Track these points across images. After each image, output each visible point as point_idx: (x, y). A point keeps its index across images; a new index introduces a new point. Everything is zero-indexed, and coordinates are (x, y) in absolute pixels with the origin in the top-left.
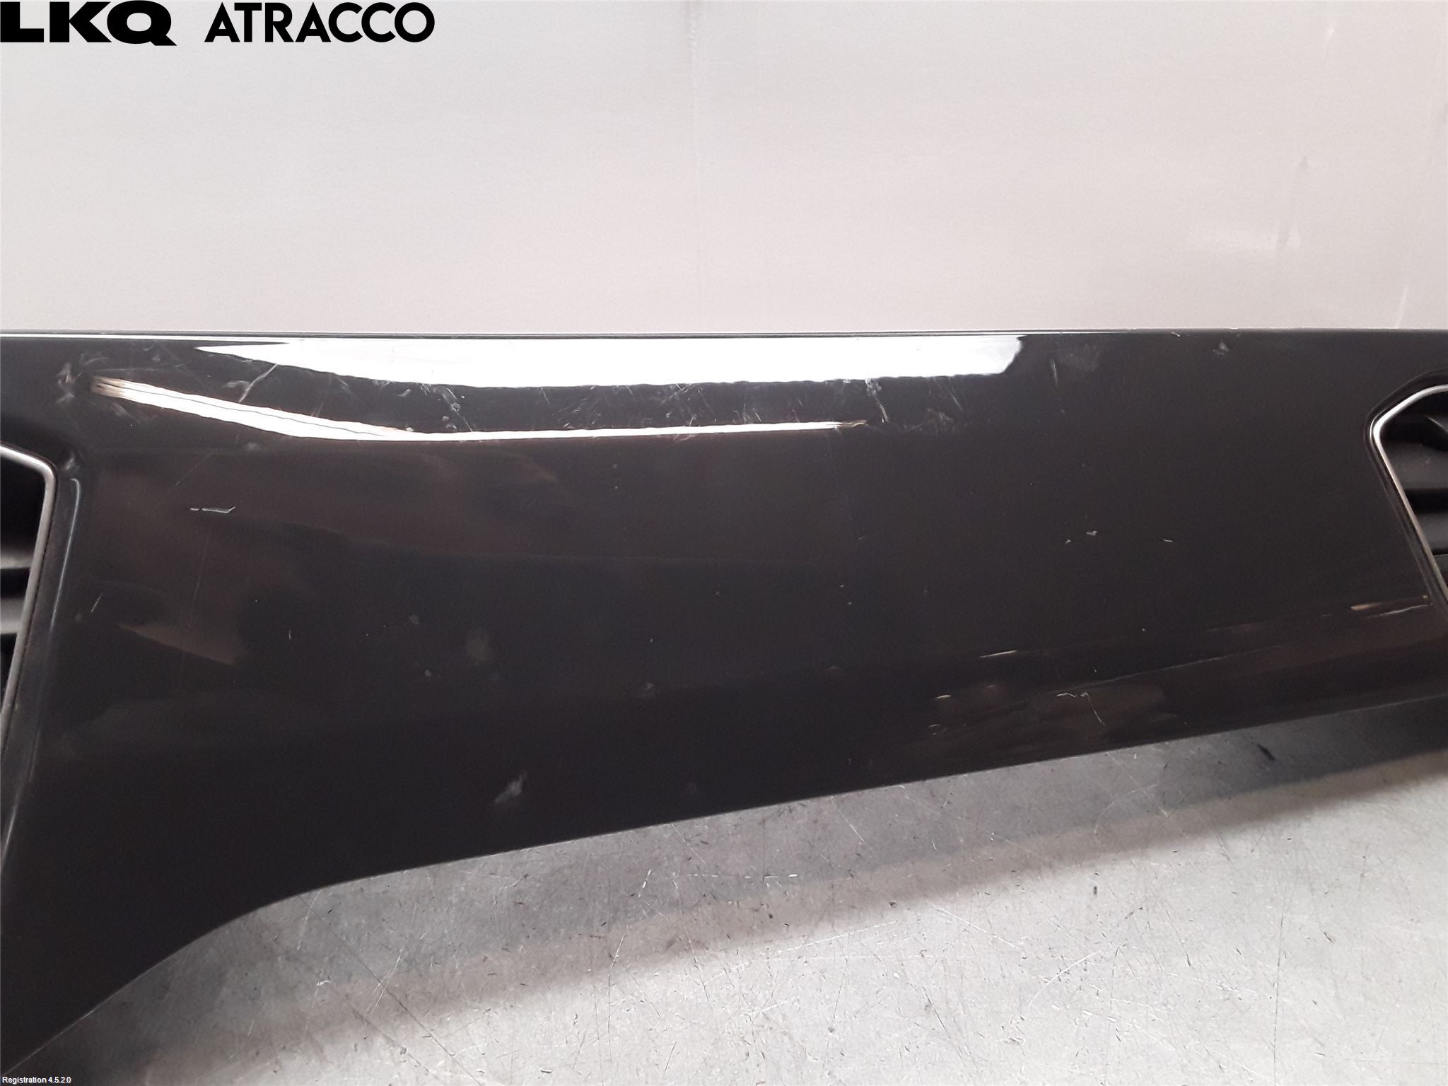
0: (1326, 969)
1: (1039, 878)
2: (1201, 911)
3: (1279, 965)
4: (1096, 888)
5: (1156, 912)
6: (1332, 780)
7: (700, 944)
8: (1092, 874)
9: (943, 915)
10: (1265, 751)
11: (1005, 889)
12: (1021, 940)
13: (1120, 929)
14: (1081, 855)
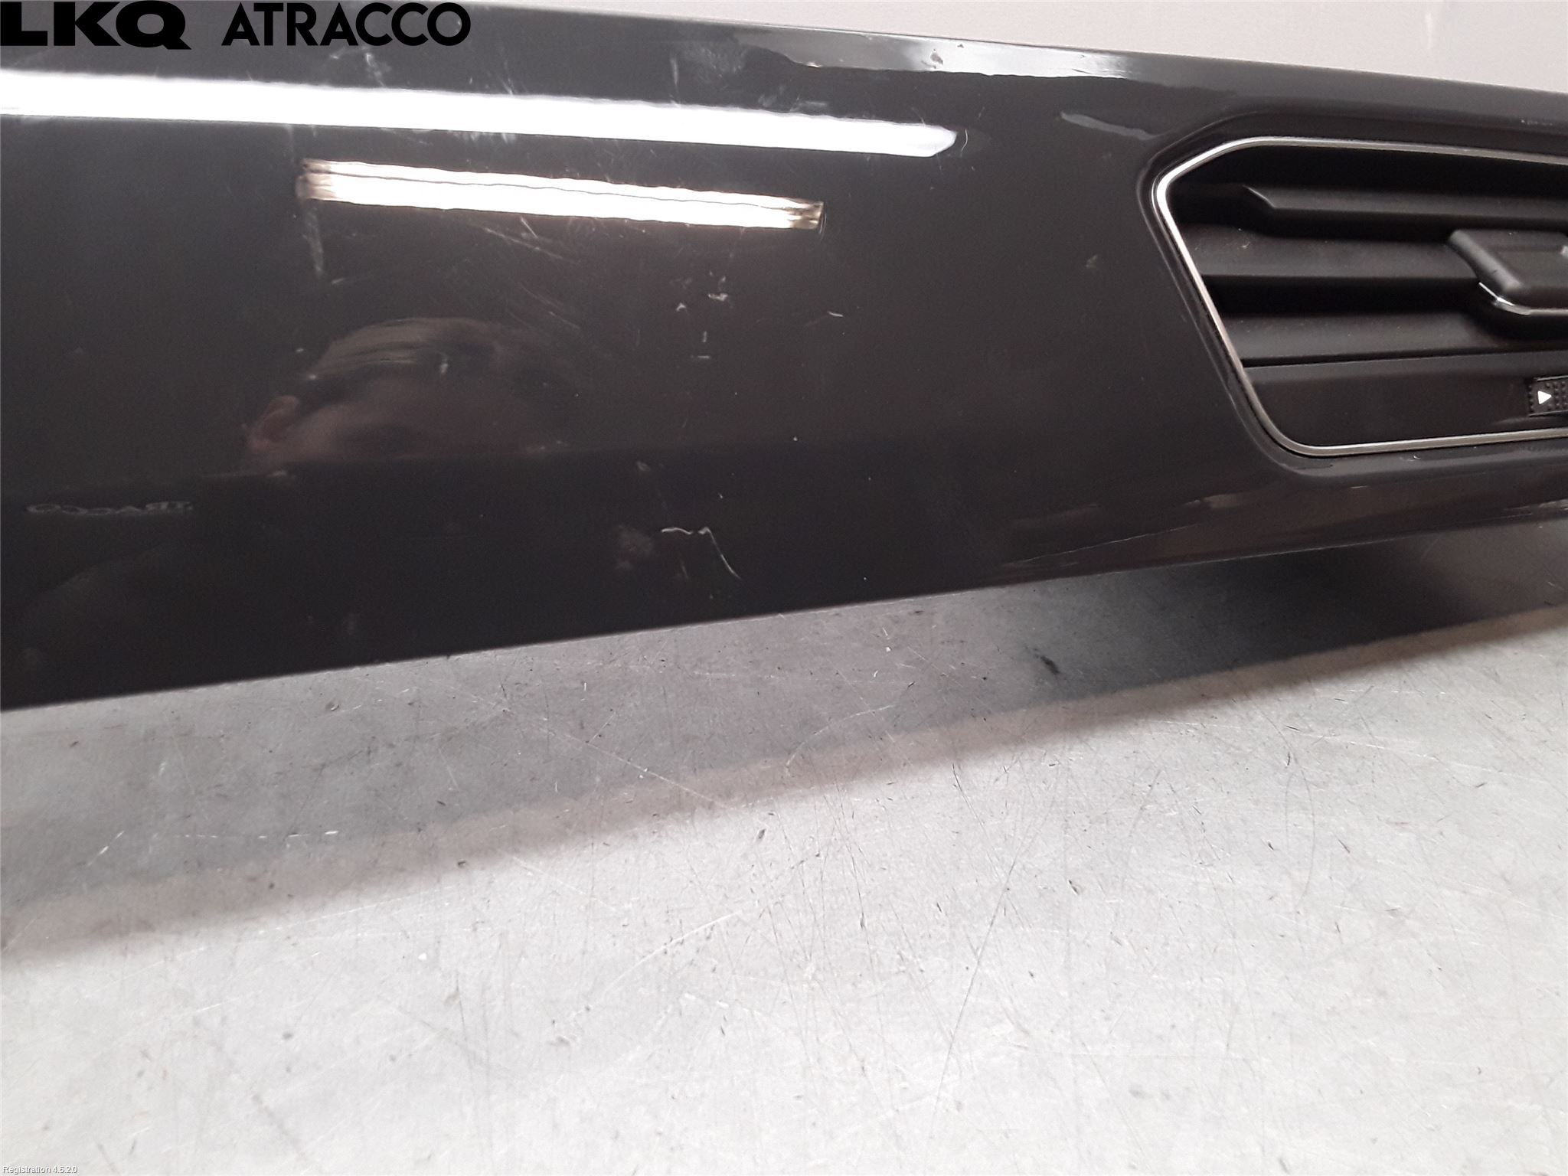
0: (1060, 928)
1: (688, 822)
2: (901, 856)
3: (992, 923)
4: (763, 832)
5: (837, 860)
6: (1129, 695)
7: (146, 925)
8: (765, 814)
9: (530, 874)
10: (1049, 663)
11: (635, 837)
12: (629, 902)
13: (778, 882)
14: (757, 792)
